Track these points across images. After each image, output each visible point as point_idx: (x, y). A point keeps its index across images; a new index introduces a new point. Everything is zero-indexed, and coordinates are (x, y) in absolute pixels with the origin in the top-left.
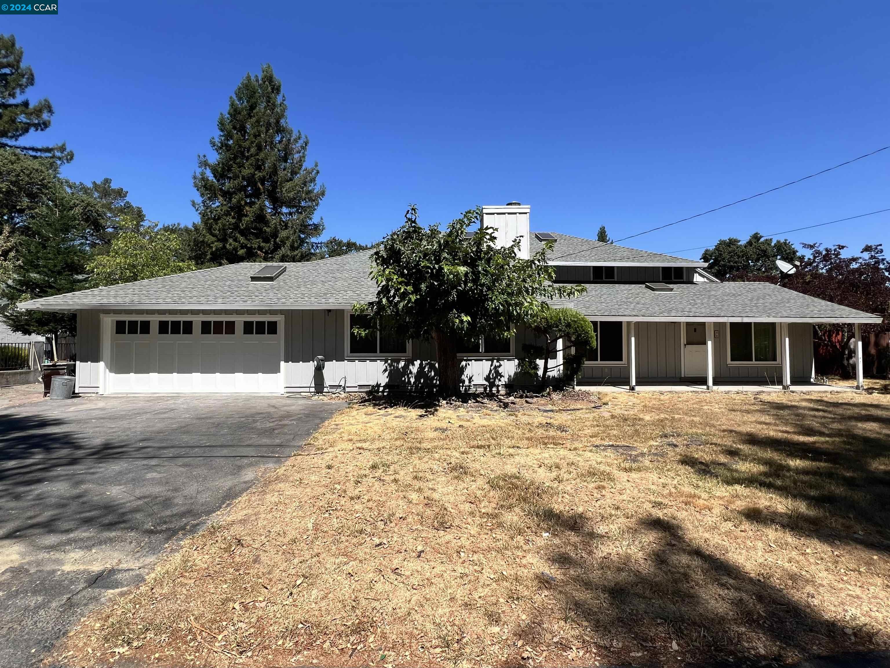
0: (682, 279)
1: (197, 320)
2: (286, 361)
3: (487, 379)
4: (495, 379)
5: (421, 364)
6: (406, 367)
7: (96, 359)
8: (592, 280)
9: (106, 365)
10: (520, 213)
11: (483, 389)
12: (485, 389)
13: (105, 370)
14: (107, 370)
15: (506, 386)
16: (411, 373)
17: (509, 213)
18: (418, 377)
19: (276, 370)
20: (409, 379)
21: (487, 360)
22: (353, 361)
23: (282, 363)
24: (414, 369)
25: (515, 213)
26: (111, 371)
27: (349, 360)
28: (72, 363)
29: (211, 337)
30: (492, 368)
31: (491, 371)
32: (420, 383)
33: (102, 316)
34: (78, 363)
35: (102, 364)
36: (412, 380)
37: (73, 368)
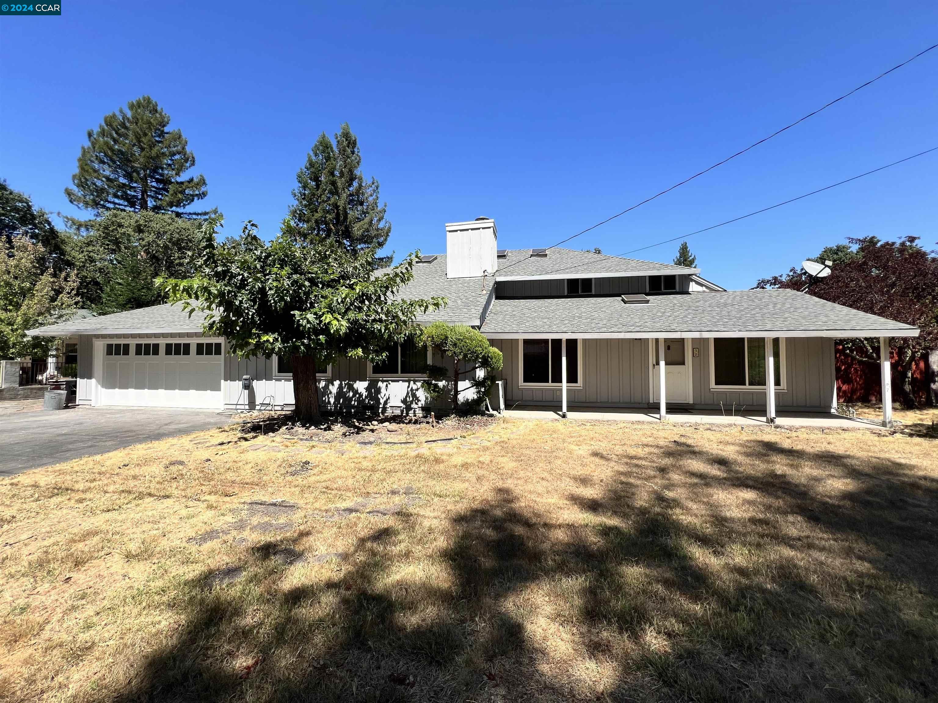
0: (675, 289)
1: (162, 342)
2: (226, 380)
3: (404, 401)
4: (412, 402)
5: (341, 385)
6: (326, 387)
7: (90, 377)
8: (566, 294)
9: (98, 381)
10: (483, 228)
11: (399, 412)
12: (402, 412)
13: (96, 387)
14: (99, 386)
15: (423, 409)
16: (331, 393)
17: (472, 229)
18: (337, 398)
19: (217, 388)
20: (329, 398)
21: (403, 381)
22: (280, 380)
23: (222, 381)
24: (334, 389)
25: (479, 229)
26: (103, 386)
27: (277, 380)
28: (74, 379)
29: (173, 358)
30: (409, 389)
31: (408, 393)
32: (339, 403)
33: (94, 339)
34: (78, 379)
35: (93, 381)
36: (332, 400)
37: (73, 384)
